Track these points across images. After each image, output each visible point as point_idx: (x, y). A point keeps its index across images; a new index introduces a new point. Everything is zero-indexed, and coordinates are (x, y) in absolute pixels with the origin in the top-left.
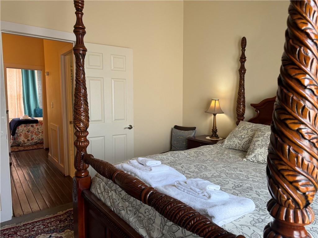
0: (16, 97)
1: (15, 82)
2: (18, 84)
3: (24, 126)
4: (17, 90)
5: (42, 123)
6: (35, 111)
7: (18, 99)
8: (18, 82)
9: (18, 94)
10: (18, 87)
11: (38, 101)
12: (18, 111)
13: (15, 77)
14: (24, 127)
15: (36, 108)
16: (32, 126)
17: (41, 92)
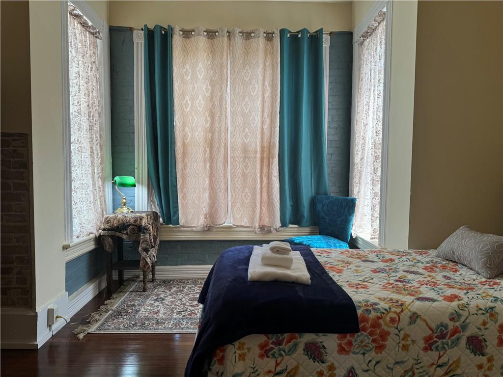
0: (259, 155)
1: (259, 103)
2: (267, 111)
3: (262, 347)
4: (262, 129)
5: (384, 336)
6: (313, 202)
7: (266, 160)
8: (268, 104)
9: (265, 144)
10: (268, 121)
11: (326, 170)
12: (261, 202)
13: (260, 82)
14: (257, 351)
15: (318, 192)
16: (315, 352)
17: (336, 138)
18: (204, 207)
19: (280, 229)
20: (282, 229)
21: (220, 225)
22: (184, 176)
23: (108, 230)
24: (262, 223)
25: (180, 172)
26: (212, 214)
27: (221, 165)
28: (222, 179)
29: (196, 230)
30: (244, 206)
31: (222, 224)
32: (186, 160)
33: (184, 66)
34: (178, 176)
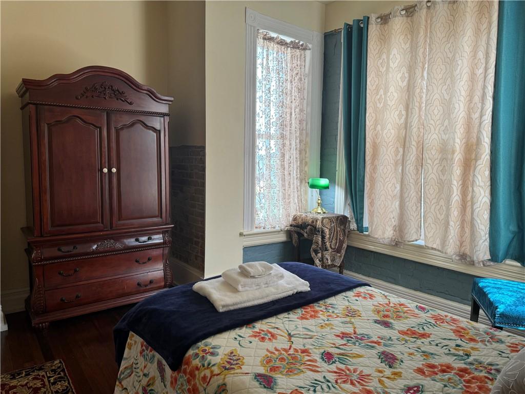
18: (393, 218)
19: (488, 263)
20: (492, 263)
21: (409, 241)
22: (373, 180)
23: (295, 226)
24: (463, 249)
25: (368, 176)
26: (401, 228)
27: (412, 168)
28: (412, 186)
29: (382, 243)
30: (437, 223)
31: (413, 241)
32: (376, 162)
33: (380, 57)
34: (366, 180)
